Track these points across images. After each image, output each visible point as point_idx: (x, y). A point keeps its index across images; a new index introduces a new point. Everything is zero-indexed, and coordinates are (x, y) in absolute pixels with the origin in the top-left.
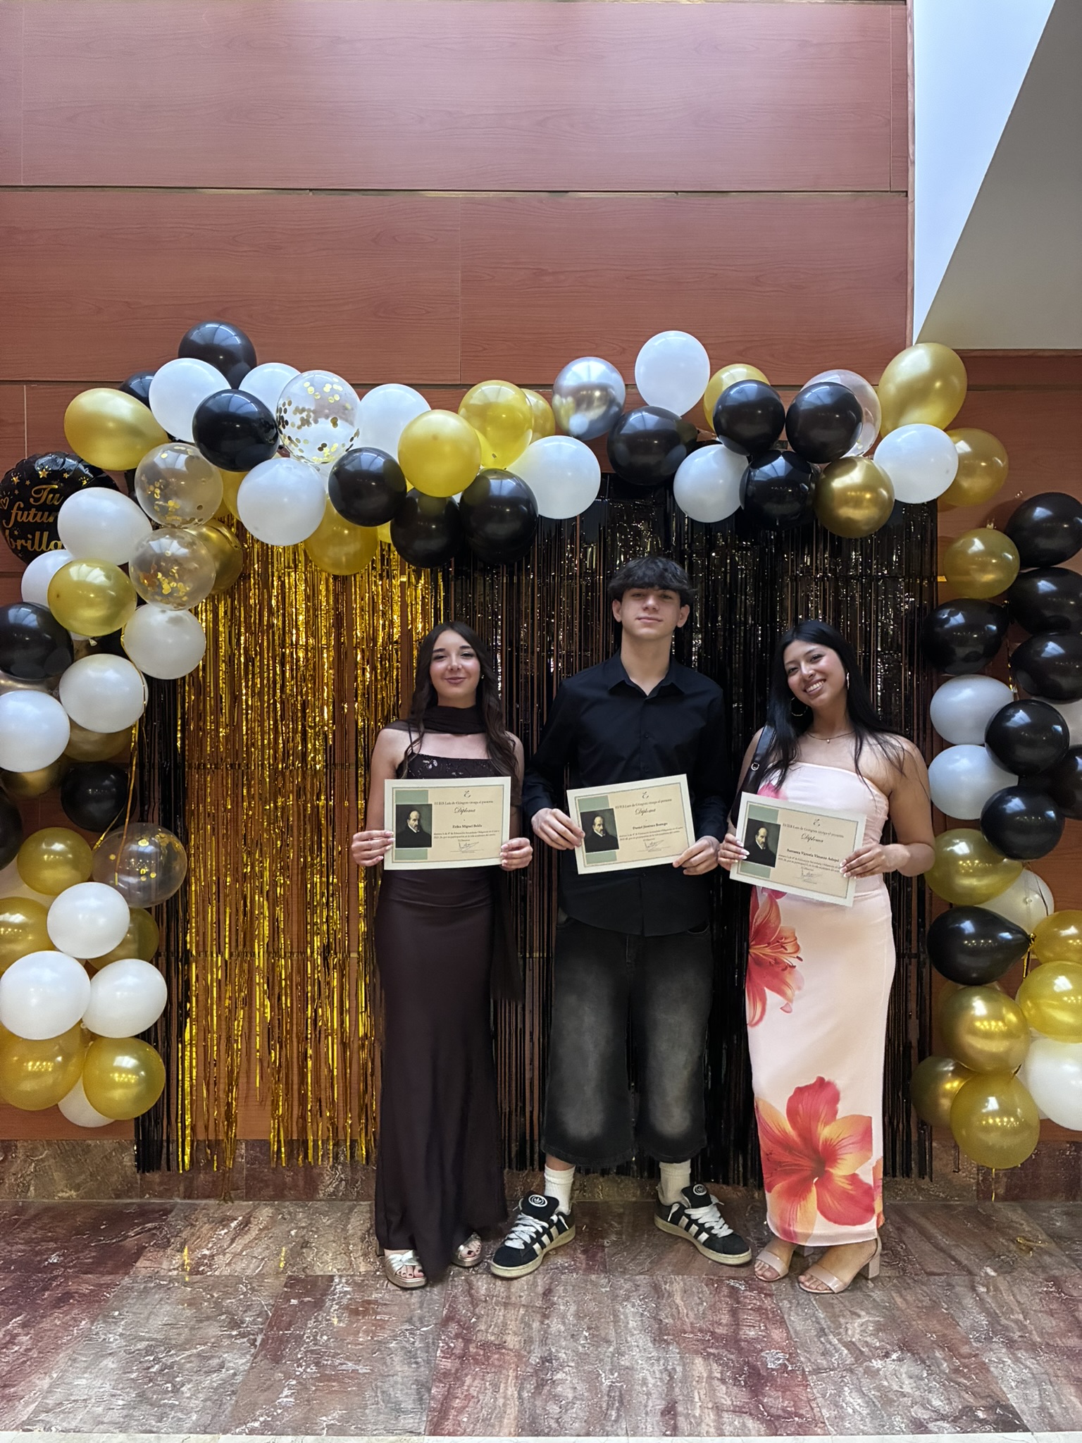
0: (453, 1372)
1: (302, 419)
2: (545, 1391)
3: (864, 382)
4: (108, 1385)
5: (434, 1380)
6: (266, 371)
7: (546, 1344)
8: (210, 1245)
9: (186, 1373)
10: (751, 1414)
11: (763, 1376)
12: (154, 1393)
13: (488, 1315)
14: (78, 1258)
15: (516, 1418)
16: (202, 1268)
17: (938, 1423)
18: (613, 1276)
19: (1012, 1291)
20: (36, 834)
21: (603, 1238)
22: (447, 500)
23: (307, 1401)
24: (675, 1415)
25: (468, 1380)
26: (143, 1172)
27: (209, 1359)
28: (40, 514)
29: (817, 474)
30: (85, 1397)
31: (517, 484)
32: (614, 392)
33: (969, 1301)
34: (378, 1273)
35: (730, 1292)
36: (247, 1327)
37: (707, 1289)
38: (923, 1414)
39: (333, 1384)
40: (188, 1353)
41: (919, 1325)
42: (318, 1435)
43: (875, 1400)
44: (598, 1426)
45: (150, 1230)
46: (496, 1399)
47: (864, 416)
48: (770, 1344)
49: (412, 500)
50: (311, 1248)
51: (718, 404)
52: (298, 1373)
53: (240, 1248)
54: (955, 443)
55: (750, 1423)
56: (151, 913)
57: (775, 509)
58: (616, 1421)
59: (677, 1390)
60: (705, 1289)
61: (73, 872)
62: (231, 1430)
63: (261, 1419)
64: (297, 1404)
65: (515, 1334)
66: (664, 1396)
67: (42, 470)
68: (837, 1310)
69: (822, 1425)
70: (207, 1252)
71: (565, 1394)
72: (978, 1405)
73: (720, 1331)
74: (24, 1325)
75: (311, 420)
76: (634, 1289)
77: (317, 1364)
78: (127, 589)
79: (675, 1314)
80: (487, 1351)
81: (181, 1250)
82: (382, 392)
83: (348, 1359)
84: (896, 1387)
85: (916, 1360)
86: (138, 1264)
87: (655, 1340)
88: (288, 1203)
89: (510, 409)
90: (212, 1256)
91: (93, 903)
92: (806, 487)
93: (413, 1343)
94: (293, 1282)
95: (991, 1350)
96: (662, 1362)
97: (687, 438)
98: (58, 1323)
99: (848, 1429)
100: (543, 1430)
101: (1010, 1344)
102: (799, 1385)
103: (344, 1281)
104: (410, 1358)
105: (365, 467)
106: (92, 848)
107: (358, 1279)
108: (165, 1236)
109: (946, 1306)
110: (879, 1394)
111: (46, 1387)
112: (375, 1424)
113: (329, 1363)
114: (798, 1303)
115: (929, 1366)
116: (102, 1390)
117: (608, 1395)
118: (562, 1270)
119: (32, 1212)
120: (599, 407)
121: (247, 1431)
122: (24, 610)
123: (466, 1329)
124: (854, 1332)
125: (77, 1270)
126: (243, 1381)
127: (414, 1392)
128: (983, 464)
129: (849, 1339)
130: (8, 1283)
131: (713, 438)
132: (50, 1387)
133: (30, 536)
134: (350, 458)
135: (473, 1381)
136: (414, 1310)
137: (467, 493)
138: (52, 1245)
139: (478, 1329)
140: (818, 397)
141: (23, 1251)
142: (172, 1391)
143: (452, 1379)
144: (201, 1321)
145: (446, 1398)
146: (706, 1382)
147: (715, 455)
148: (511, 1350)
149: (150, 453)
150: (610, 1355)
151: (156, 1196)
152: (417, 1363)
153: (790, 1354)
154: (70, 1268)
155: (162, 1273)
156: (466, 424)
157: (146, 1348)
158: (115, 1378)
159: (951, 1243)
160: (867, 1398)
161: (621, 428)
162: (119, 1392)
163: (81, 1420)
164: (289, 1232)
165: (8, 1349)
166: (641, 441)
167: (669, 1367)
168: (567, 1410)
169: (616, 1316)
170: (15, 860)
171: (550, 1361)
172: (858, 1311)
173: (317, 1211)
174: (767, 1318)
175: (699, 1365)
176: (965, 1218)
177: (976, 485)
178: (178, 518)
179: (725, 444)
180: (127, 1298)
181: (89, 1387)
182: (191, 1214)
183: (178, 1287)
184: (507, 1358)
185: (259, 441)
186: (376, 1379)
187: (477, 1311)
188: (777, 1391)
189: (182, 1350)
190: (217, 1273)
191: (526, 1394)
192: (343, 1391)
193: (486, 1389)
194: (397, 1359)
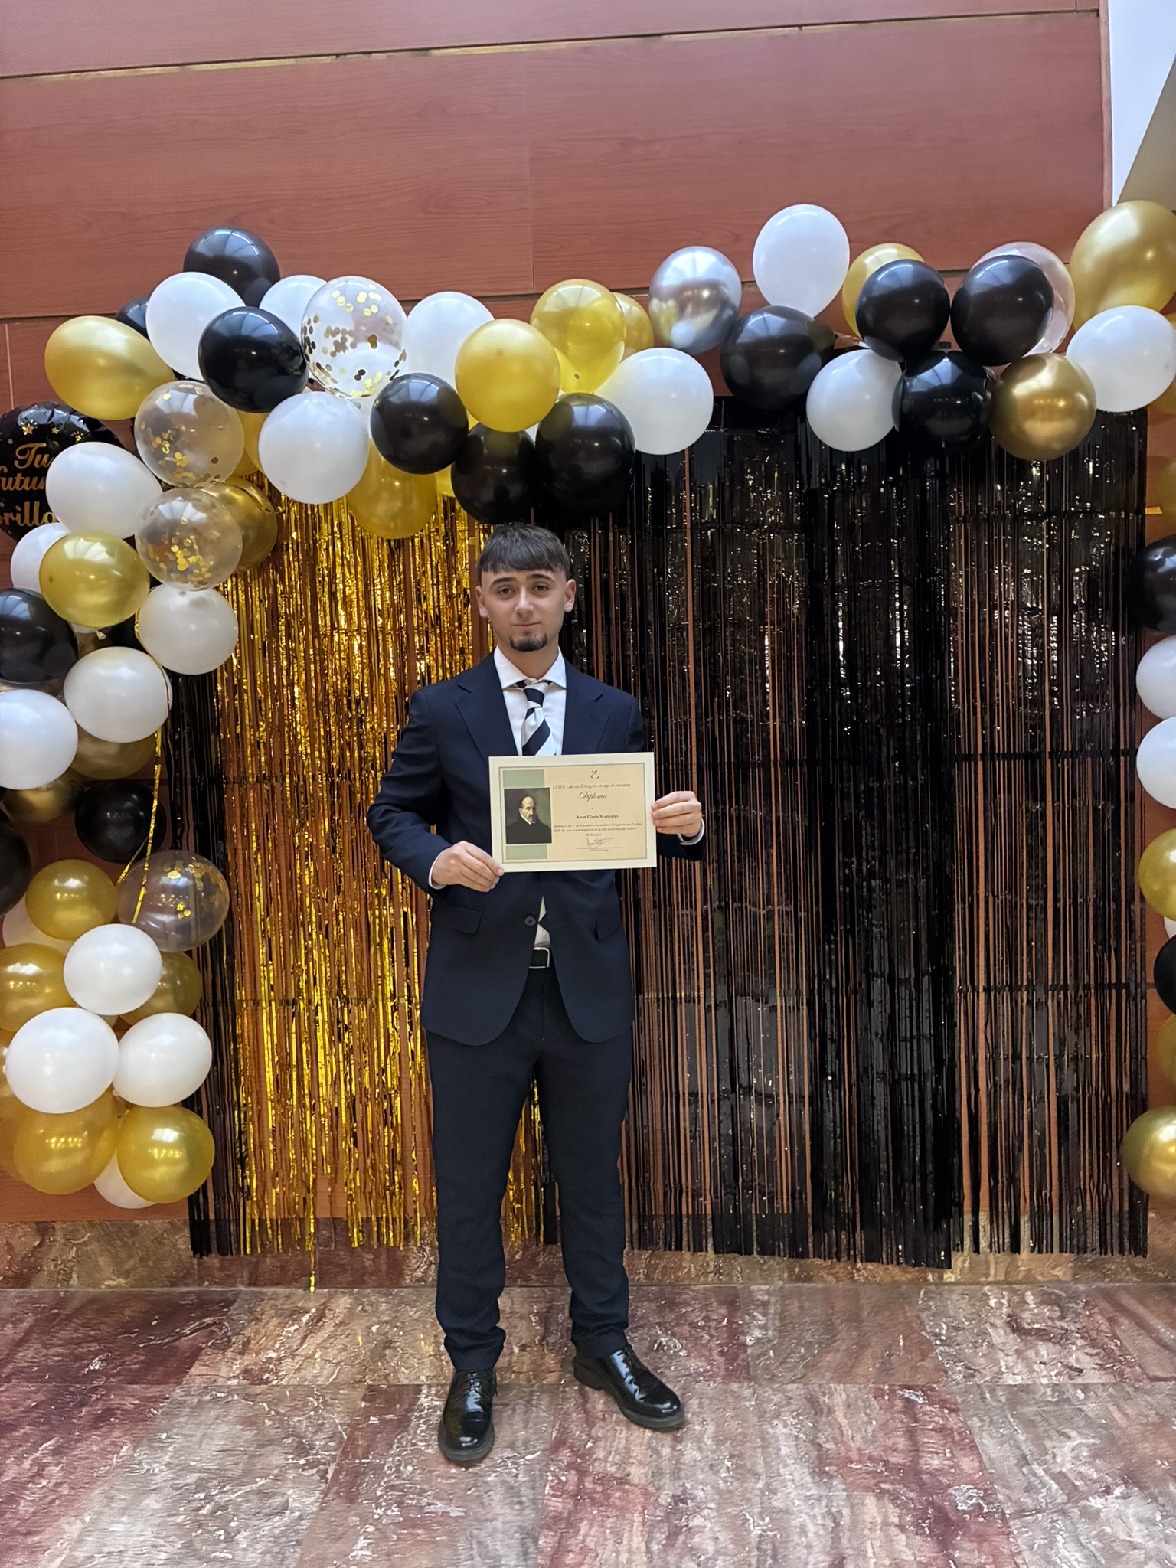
0: (565, 1515)
1: (336, 343)
2: (679, 1543)
3: (1051, 256)
4: (148, 1533)
5: (541, 1527)
6: (290, 286)
7: (679, 1478)
8: (277, 1346)
9: (242, 1515)
11: (953, 1521)
12: (204, 1542)
13: (606, 1438)
14: (123, 1364)
16: (266, 1376)
18: (760, 1385)
20: (47, 869)
21: (744, 1334)
22: (521, 436)
23: (388, 1554)
25: (584, 1527)
26: (202, 1256)
27: (271, 1497)
28: (27, 480)
29: (991, 378)
30: (122, 1549)
31: (608, 411)
32: (726, 291)
35: (905, 1407)
36: (317, 1454)
37: (875, 1403)
39: (420, 1532)
40: (246, 1489)
41: (1146, 1448)
43: (1097, 1554)
45: (209, 1325)
46: (618, 1553)
47: (1055, 305)
48: (959, 1477)
49: (476, 438)
50: (395, 1348)
51: (861, 297)
52: (376, 1517)
53: (312, 1348)
56: (191, 957)
57: (941, 427)
59: (844, 1541)
60: (874, 1402)
61: (95, 911)
64: (373, 1560)
65: (640, 1463)
66: (828, 1549)
67: (26, 426)
68: (1040, 1430)
70: (273, 1355)
71: (704, 1546)
73: (896, 1459)
74: (56, 1452)
75: (348, 344)
76: (784, 1402)
77: (400, 1504)
78: (136, 568)
79: (838, 1436)
80: (606, 1487)
81: (240, 1353)
82: (434, 303)
83: (436, 1497)
84: (1123, 1536)
85: (1145, 1498)
86: (193, 1371)
87: (814, 1472)
88: (369, 1291)
89: (596, 316)
90: (279, 1360)
91: (117, 949)
92: (980, 397)
94: (373, 1394)
96: (824, 1503)
97: (822, 345)
98: (95, 1448)
102: (999, 1534)
103: (433, 1392)
104: (513, 1496)
105: (414, 397)
106: (115, 883)
108: (226, 1333)
110: (1101, 1545)
111: (75, 1536)
113: (414, 1502)
114: (991, 1421)
115: (1163, 1506)
116: (142, 1538)
117: (758, 1548)
118: (695, 1377)
119: (75, 1304)
120: (708, 310)
122: (14, 598)
123: (582, 1456)
124: (1064, 1459)
125: (122, 1378)
126: (310, 1526)
127: (515, 1542)
129: (1058, 1470)
130: (41, 1397)
131: (855, 344)
132: (79, 1536)
133: (18, 508)
134: (396, 388)
135: (590, 1529)
136: (517, 1431)
137: (545, 424)
138: (95, 1347)
139: (595, 1456)
140: (994, 276)
141: (61, 1355)
142: (225, 1541)
143: (564, 1523)
144: (263, 1446)
145: (555, 1553)
146: (881, 1529)
147: (859, 361)
148: (636, 1486)
149: (152, 394)
150: (758, 1492)
151: (216, 1283)
152: (520, 1503)
153: (985, 1491)
154: (113, 1376)
155: (220, 1382)
156: (539, 335)
157: (196, 1483)
158: (159, 1521)
160: (1086, 1552)
161: (737, 335)
162: (161, 1542)
164: (370, 1327)
165: (34, 1483)
166: (763, 350)
167: (834, 1510)
169: (764, 1439)
170: (23, 900)
171: (684, 1501)
172: (1067, 1431)
173: (402, 1301)
174: (954, 1442)
175: (871, 1507)
178: (190, 475)
179: (872, 349)
180: (177, 1416)
181: (127, 1534)
182: (256, 1306)
183: (238, 1402)
184: (632, 1496)
185: (283, 372)
186: (471, 1526)
187: (594, 1432)
188: (972, 1541)
189: (237, 1485)
190: (284, 1382)
191: (656, 1547)
192: (433, 1542)
193: (606, 1539)
194: (497, 1497)
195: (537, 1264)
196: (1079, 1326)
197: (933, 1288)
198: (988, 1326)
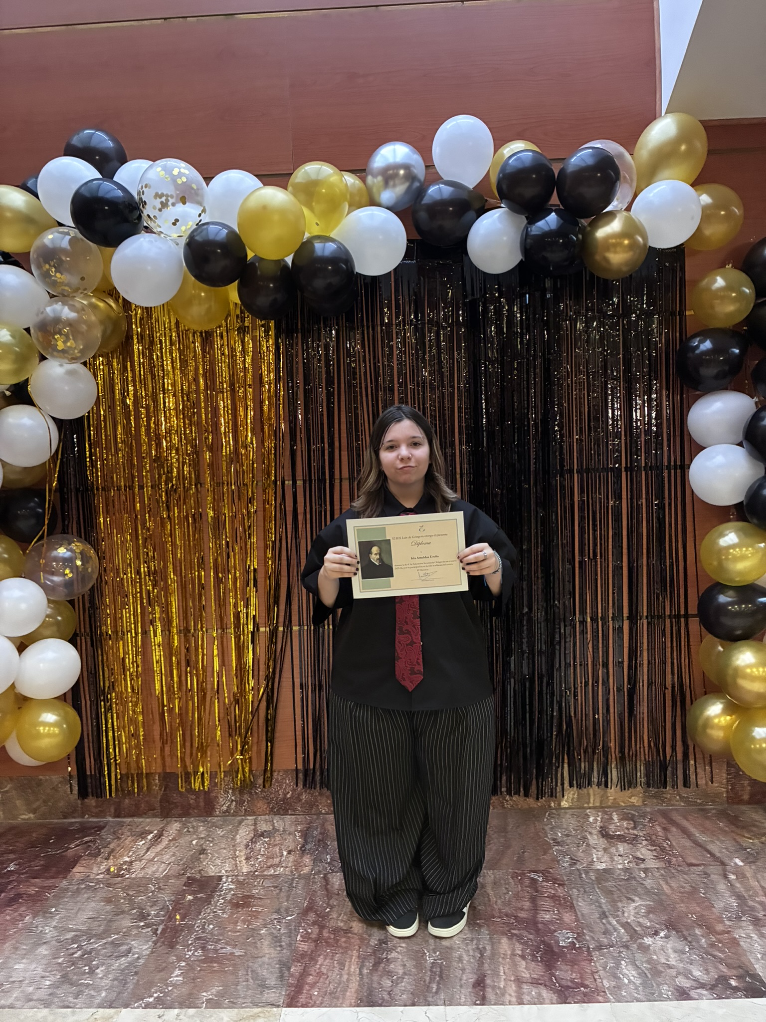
0: (309, 953)
1: (162, 203)
2: (380, 968)
3: (622, 149)
4: (39, 970)
5: (294, 961)
8: (130, 854)
9: (101, 957)
10: (545, 986)
11: (555, 952)
12: (75, 974)
13: (339, 906)
14: (29, 866)
15: (357, 992)
16: (122, 872)
17: (698, 991)
19: (757, 878)
22: (282, 263)
23: (193, 979)
24: (484, 987)
25: (320, 960)
26: (85, 798)
27: (120, 946)
29: (585, 227)
30: (21, 979)
31: (338, 247)
32: (415, 171)
33: (722, 887)
34: (256, 873)
35: (531, 883)
36: (152, 919)
38: (685, 983)
39: (215, 965)
40: (104, 941)
41: (682, 907)
42: (198, 1008)
43: (646, 972)
44: (422, 997)
45: (87, 842)
46: (341, 975)
47: (622, 179)
48: (562, 925)
49: (252, 264)
50: (207, 854)
51: (500, 174)
52: (187, 956)
53: (153, 855)
54: (700, 196)
55: (545, 993)
57: (550, 256)
58: (437, 993)
59: (486, 965)
60: (511, 881)
62: (131, 1004)
63: (155, 995)
64: (184, 983)
66: (475, 970)
68: (615, 896)
69: (603, 994)
70: (128, 859)
71: (396, 970)
72: (731, 974)
73: (522, 915)
75: (170, 203)
77: (203, 948)
78: (30, 347)
79: (487, 902)
80: (336, 935)
81: (107, 859)
82: (224, 177)
83: (227, 944)
84: (663, 961)
85: (679, 938)
86: (75, 870)
88: (192, 819)
89: (330, 186)
90: (131, 863)
91: (17, 593)
92: (575, 238)
93: (280, 930)
95: (741, 927)
96: (474, 942)
97: (477, 205)
98: (8, 918)
99: (624, 996)
100: (377, 1002)
101: (756, 922)
102: (585, 961)
103: (230, 880)
104: (276, 942)
105: (211, 237)
107: (241, 878)
108: (97, 848)
109: (703, 892)
110: (649, 966)
112: (244, 998)
113: (212, 947)
114: (585, 891)
115: (690, 942)
116: (35, 973)
117: (431, 971)
120: (402, 183)
121: (143, 1005)
123: (322, 918)
124: (629, 914)
125: (27, 875)
127: (277, 970)
128: (723, 213)
129: (625, 921)
131: (499, 205)
134: (200, 231)
135: (324, 961)
136: (282, 902)
137: (298, 254)
138: (12, 856)
139: (331, 917)
140: (582, 159)
142: (88, 973)
143: (307, 959)
144: (117, 915)
145: (301, 976)
146: (510, 959)
147: (499, 217)
148: (356, 934)
149: (41, 236)
151: (93, 816)
152: (281, 946)
153: (578, 933)
154: (23, 874)
155: (92, 876)
156: (292, 198)
157: (72, 938)
158: (47, 962)
159: (709, 839)
160: (640, 971)
161: (422, 199)
162: (47, 974)
163: (16, 997)
164: (192, 841)
166: (438, 208)
167: (481, 946)
168: (397, 984)
171: (386, 943)
172: (632, 897)
173: (214, 825)
174: (560, 904)
175: (505, 945)
176: (718, 820)
177: (717, 231)
178: (66, 288)
179: (509, 208)
180: (63, 897)
181: (25, 970)
182: (118, 830)
183: (103, 888)
184: (352, 941)
185: (126, 220)
186: (247, 961)
187: (331, 902)
188: (567, 965)
189: (99, 939)
190: (133, 876)
191: (366, 971)
192: (222, 971)
193: (334, 967)
194: (267, 942)
195: (301, 800)
196: (644, 832)
197: (554, 811)
198: (587, 834)
